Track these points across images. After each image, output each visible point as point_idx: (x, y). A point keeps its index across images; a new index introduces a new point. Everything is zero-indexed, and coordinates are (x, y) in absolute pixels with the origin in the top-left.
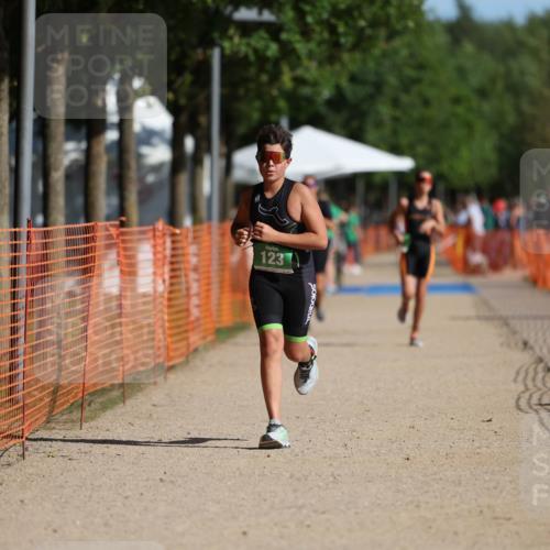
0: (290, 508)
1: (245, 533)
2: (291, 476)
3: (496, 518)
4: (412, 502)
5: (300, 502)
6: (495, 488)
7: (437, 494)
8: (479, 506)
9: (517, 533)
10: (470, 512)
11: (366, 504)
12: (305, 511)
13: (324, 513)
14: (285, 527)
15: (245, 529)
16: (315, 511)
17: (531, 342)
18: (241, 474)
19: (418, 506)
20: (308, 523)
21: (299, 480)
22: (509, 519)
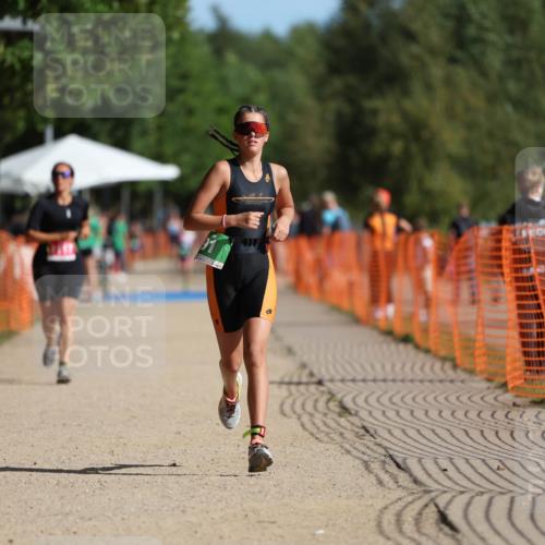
0: (56, 515)
1: (11, 541)
2: (57, 484)
3: (260, 522)
4: (178, 507)
5: (67, 509)
6: (260, 492)
7: (204, 499)
8: (244, 510)
9: (282, 537)
10: (235, 516)
11: (133, 510)
12: (71, 518)
13: (90, 519)
14: (51, 534)
15: (11, 537)
16: (82, 518)
17: (296, 348)
18: (7, 482)
19: (183, 511)
20: (75, 529)
21: (65, 486)
22: (274, 523)
